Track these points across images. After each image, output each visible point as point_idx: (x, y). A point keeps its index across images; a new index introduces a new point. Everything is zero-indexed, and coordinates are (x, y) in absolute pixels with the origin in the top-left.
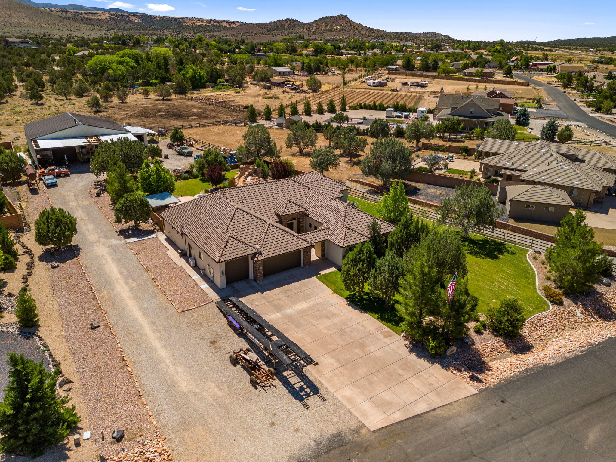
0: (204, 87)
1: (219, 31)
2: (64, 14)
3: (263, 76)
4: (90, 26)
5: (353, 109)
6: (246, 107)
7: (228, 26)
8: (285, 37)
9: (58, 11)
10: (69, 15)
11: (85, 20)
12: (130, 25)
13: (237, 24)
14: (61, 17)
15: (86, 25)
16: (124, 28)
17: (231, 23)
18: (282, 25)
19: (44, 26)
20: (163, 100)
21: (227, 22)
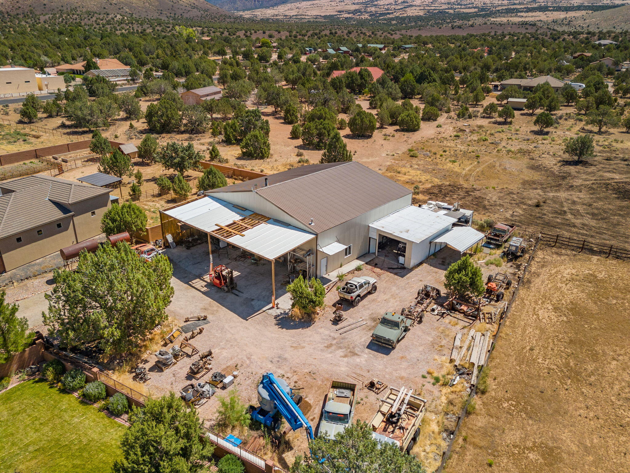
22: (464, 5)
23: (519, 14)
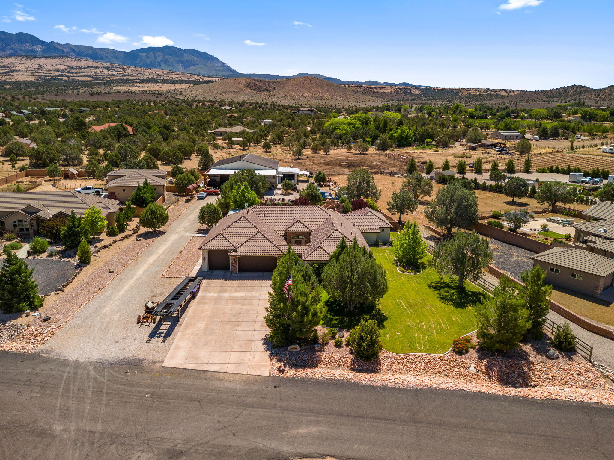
0: (409, 145)
1: (492, 99)
2: (359, 89)
3: (473, 138)
4: (374, 98)
5: (540, 172)
6: (424, 163)
7: (505, 94)
8: (560, 104)
9: (355, 87)
10: (362, 89)
11: (371, 93)
12: (409, 97)
13: (516, 93)
14: (354, 91)
15: (371, 98)
16: (403, 99)
17: (510, 92)
18: (565, 92)
19: (339, 98)
20: (361, 154)
21: (506, 91)
22: (76, 73)
23: (135, 84)
